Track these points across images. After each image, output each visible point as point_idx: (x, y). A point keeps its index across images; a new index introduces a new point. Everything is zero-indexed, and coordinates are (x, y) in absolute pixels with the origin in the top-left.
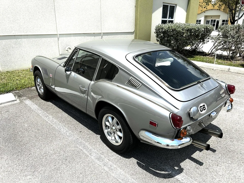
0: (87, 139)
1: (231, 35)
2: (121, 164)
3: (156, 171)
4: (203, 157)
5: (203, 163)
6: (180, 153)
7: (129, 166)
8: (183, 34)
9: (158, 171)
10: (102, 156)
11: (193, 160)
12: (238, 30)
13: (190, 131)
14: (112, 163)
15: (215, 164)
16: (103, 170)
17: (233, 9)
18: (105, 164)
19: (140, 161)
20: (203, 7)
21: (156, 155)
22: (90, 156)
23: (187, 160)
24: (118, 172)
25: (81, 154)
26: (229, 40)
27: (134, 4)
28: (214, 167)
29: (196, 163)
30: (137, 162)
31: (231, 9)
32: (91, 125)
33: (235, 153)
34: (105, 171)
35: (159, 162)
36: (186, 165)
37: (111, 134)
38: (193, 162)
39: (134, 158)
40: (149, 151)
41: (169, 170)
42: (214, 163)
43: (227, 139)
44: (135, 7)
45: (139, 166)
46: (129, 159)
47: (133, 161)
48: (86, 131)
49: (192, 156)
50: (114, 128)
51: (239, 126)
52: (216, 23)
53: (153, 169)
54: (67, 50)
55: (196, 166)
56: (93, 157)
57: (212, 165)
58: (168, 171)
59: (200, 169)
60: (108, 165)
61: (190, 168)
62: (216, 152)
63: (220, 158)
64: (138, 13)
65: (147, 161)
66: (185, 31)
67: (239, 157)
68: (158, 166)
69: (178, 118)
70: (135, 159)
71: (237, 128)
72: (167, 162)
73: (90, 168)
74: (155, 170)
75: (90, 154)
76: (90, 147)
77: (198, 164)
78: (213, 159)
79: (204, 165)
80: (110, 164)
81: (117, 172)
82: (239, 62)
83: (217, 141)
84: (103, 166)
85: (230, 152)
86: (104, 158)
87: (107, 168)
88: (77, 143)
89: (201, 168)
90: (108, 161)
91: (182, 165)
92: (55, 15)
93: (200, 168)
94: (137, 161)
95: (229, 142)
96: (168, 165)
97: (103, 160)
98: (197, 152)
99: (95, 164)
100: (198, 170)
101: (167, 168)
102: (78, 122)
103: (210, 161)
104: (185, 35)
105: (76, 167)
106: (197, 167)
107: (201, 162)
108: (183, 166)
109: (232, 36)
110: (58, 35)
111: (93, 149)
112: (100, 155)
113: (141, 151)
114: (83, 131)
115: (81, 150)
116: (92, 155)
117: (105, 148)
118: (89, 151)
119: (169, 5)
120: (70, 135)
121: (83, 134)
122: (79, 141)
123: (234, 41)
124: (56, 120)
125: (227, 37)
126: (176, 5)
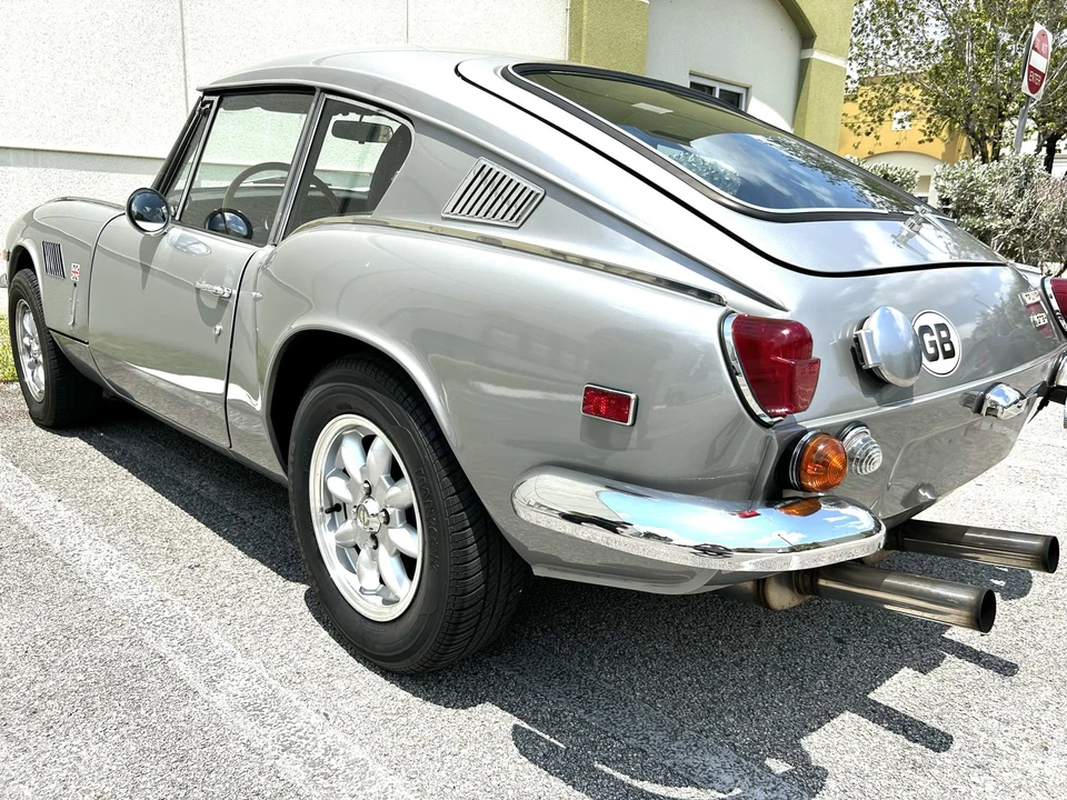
0: (220, 602)
1: (995, 201)
2: (403, 740)
3: (637, 783)
4: (940, 700)
5: (950, 739)
6: (796, 678)
7: (455, 750)
9: (648, 786)
10: (283, 691)
11: (882, 716)
12: (1027, 180)
13: (870, 460)
14: (341, 738)
15: (1027, 740)
16: (263, 779)
17: (987, 138)
18: (293, 738)
19: (535, 721)
21: (642, 690)
22: (202, 690)
23: (848, 720)
24: (374, 789)
25: (153, 679)
26: (989, 221)
28: (1021, 756)
29: (901, 738)
30: (516, 727)
31: (978, 134)
32: (270, 537)
34: (279, 785)
35: (660, 728)
36: (841, 747)
37: (358, 551)
38: (882, 731)
39: (493, 701)
40: (601, 669)
41: (728, 779)
42: (1023, 736)
45: (523, 752)
46: (462, 711)
47: (491, 722)
48: (226, 565)
49: (871, 696)
50: (373, 506)
53: (617, 769)
55: (908, 752)
56: (220, 701)
57: (1008, 749)
58: (717, 786)
59: (935, 772)
60: (309, 748)
61: (867, 767)
62: (1021, 675)
63: (1052, 708)
65: (581, 721)
68: (649, 751)
69: (786, 332)
70: (501, 713)
72: (711, 730)
73: (181, 765)
74: (633, 777)
75: (211, 682)
76: (226, 644)
77: (916, 741)
78: (1013, 713)
79: (956, 746)
80: (329, 740)
81: (362, 789)
84: (276, 753)
86: (297, 703)
87: (297, 767)
88: (148, 620)
89: (939, 763)
90: (316, 720)
91: (815, 744)
92: (182, 73)
93: (931, 766)
94: (516, 721)
96: (721, 744)
97: (283, 717)
98: (902, 672)
99: (222, 739)
100: (922, 782)
101: (713, 762)
102: (194, 523)
103: (990, 721)
105: (80, 759)
106: (915, 762)
107: (933, 732)
108: (823, 751)
109: (999, 207)
111: (239, 655)
112: (273, 687)
113: (550, 668)
114: (211, 565)
115: (158, 660)
116: (218, 686)
117: (321, 652)
118: (212, 662)
119: (718, 87)
120: (126, 580)
121: (208, 575)
122: (167, 612)
123: (1013, 228)
124: (69, 513)
125: (979, 212)
126: (747, 89)
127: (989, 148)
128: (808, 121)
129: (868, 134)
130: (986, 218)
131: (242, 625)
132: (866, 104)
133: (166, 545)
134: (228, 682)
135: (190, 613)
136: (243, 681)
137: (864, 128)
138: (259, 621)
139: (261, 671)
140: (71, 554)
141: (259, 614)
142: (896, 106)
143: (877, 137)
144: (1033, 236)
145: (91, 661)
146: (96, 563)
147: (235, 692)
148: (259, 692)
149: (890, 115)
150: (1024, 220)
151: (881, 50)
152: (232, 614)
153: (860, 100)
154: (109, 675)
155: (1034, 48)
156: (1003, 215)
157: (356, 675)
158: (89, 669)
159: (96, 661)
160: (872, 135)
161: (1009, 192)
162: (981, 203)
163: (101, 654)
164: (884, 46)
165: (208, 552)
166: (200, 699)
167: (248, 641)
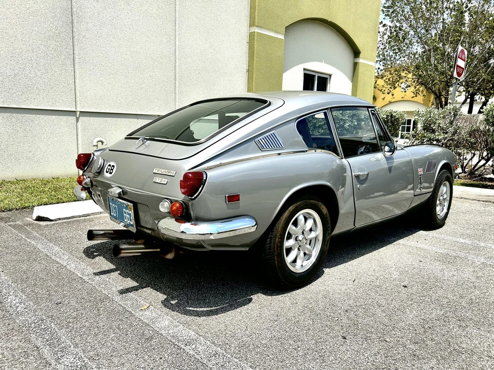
0: (68, 320)
1: (440, 127)
6: (321, 356)
8: (344, 123)
10: (89, 364)
12: (455, 117)
17: (442, 95)
20: (385, 92)
25: (32, 358)
26: (438, 135)
27: (245, 66)
31: (438, 93)
33: (475, 357)
43: (449, 322)
44: (248, 71)
51: (478, 292)
52: (412, 126)
54: (96, 144)
64: (254, 83)
66: (348, 117)
67: (487, 365)
71: (474, 298)
75: (58, 359)
76: (67, 341)
82: (462, 181)
83: (424, 327)
85: (461, 354)
88: (34, 330)
92: (73, 73)
95: (455, 330)
104: (348, 126)
109: (442, 129)
110: (78, 113)
111: (72, 346)
112: (86, 362)
113: (211, 352)
114: (66, 302)
115: (36, 349)
116: (61, 362)
117: (109, 345)
118: (59, 350)
119: (317, 75)
120: (27, 310)
121: (64, 308)
122: (43, 326)
123: (448, 139)
124: (6, 278)
125: (433, 131)
126: (330, 76)
127: (443, 100)
128: (358, 90)
129: (388, 93)
130: (436, 134)
131: (76, 332)
132: (387, 80)
133: (47, 293)
134: (65, 359)
135: (53, 326)
136: (72, 359)
137: (387, 91)
138: (84, 330)
139: (81, 354)
140: (4, 297)
141: (84, 326)
142: (401, 81)
143: (393, 95)
144: (458, 142)
145: (6, 349)
146: (14, 302)
147: (67, 364)
148: (78, 364)
149: (398, 85)
150: (454, 134)
151: (394, 56)
152: (72, 326)
153: (385, 78)
154: (13, 356)
155: (459, 57)
156: (443, 133)
157: (124, 356)
158: (5, 353)
159: (8, 349)
160: (391, 94)
161: (447, 122)
162: (434, 128)
163: (11, 346)
164: (394, 55)
165: (66, 296)
166: (52, 368)
167: (77, 340)
